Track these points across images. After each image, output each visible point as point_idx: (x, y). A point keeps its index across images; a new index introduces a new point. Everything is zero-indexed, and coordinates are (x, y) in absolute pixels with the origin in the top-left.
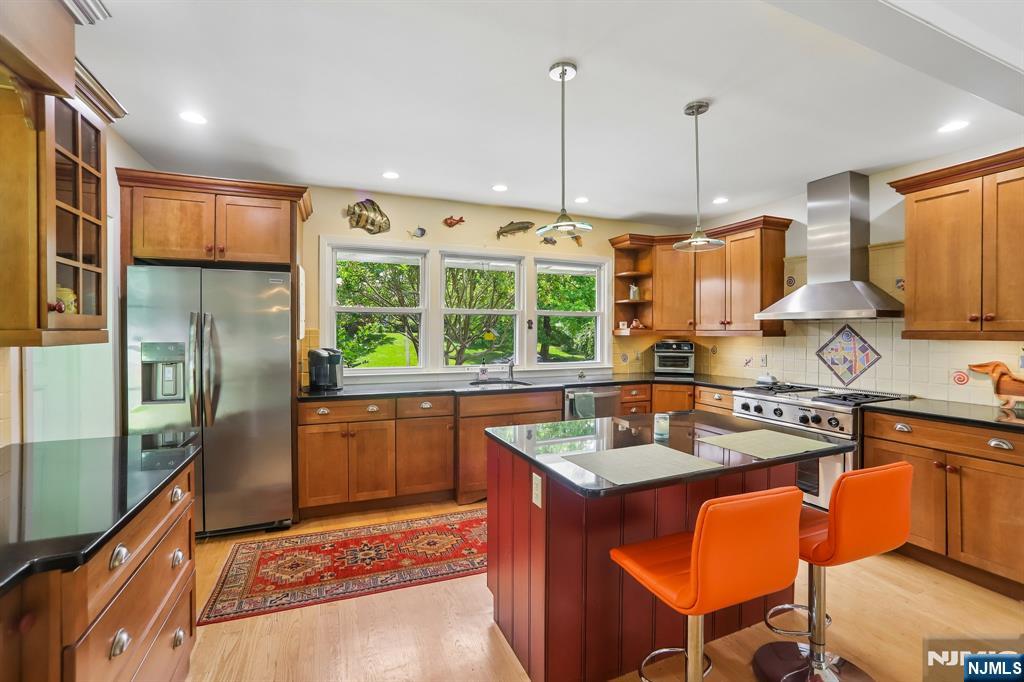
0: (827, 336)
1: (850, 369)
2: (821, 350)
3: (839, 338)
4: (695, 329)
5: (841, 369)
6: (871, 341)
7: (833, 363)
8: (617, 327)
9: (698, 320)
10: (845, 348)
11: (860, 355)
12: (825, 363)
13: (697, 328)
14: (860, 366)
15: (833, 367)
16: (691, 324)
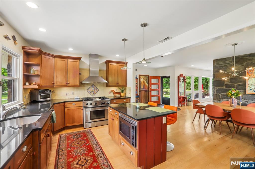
0: (89, 87)
1: (94, 93)
2: (87, 90)
3: (91, 87)
4: (54, 85)
5: (92, 93)
6: (97, 88)
7: (90, 92)
8: (24, 84)
9: (55, 83)
10: (92, 89)
11: (95, 90)
12: (88, 92)
13: (55, 85)
14: (95, 92)
15: (90, 93)
16: (53, 84)
